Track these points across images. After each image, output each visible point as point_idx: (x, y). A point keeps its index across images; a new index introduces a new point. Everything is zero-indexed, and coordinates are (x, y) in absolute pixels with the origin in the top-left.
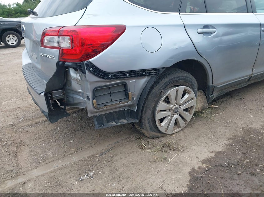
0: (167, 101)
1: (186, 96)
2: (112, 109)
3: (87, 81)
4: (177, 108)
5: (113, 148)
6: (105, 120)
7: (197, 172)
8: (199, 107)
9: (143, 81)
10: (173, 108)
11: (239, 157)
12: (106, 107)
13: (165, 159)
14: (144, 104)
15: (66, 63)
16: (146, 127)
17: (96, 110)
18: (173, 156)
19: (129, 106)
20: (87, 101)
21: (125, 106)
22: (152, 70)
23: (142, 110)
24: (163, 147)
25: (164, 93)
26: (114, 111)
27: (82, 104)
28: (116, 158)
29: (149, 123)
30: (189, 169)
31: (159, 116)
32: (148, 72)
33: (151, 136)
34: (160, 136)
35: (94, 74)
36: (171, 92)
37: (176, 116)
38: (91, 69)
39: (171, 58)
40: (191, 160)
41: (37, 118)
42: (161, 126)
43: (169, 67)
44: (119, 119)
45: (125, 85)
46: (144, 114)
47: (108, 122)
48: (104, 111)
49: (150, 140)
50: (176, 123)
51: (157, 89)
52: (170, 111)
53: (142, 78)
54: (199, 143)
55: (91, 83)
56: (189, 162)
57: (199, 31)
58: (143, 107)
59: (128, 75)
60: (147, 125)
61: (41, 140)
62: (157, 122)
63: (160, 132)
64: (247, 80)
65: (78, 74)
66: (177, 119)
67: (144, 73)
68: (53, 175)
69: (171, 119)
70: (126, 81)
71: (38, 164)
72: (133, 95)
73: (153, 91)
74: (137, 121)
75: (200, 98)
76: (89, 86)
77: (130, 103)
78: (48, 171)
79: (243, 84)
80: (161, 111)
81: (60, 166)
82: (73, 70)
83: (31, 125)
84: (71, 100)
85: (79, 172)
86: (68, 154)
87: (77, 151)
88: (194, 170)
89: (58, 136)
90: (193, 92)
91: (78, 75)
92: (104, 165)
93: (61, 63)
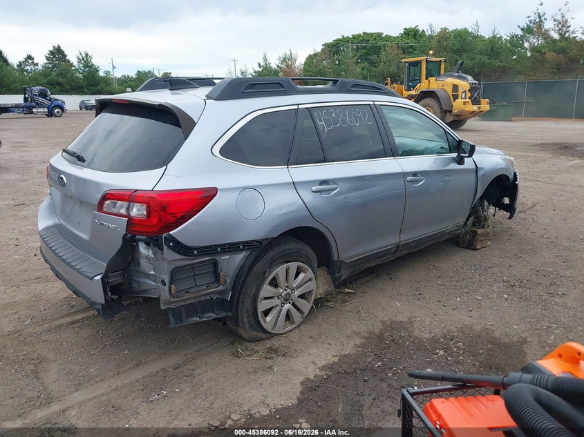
0: (274, 283)
1: (302, 276)
2: (195, 298)
3: (164, 259)
4: (289, 294)
5: (194, 358)
6: (184, 314)
7: (313, 381)
8: (321, 291)
9: (239, 257)
10: (283, 295)
11: (370, 360)
12: (188, 294)
13: (270, 367)
14: (241, 289)
15: (137, 237)
16: (243, 324)
17: (173, 300)
18: (280, 364)
19: (220, 292)
20: (162, 287)
21: (213, 293)
22: (251, 242)
23: (239, 298)
24: (268, 352)
25: (270, 273)
26: (197, 300)
27: (153, 291)
28: (198, 371)
29: (248, 317)
30: (301, 379)
31: (263, 305)
32: (247, 245)
33: (251, 338)
34: (264, 337)
35: (174, 251)
36: (280, 271)
37: (287, 306)
38: (171, 244)
39: (277, 226)
40: (306, 368)
41: (57, 319)
42: (265, 321)
43: (275, 238)
44: (204, 312)
45: (215, 264)
46: (240, 304)
47: (188, 317)
48: (184, 300)
49: (249, 344)
50: (288, 316)
51: (259, 267)
52: (278, 299)
53: (239, 253)
54: (319, 345)
55: (169, 262)
56: (302, 369)
57: (314, 188)
58: (240, 293)
59: (219, 249)
60: (246, 320)
61: (74, 352)
62: (260, 315)
63: (264, 331)
64: (392, 250)
65: (150, 250)
66: (289, 310)
67: (241, 246)
68: (105, 398)
69: (281, 311)
70: (217, 258)
71: (78, 386)
72: (225, 276)
73: (255, 269)
74: (230, 314)
75: (322, 278)
76: (166, 266)
77: (221, 288)
78: (98, 393)
79: (389, 256)
80: (266, 298)
81: (114, 386)
82: (144, 245)
83: (49, 331)
84: (135, 285)
85: (145, 391)
86: (125, 369)
87: (138, 365)
88: (308, 379)
89: (103, 345)
90: (310, 270)
91: (151, 252)
92: (181, 380)
93: (129, 235)
